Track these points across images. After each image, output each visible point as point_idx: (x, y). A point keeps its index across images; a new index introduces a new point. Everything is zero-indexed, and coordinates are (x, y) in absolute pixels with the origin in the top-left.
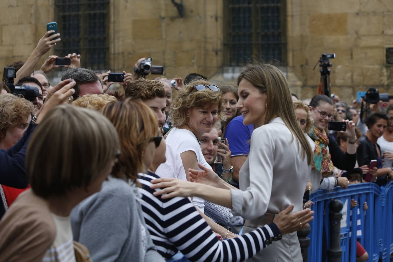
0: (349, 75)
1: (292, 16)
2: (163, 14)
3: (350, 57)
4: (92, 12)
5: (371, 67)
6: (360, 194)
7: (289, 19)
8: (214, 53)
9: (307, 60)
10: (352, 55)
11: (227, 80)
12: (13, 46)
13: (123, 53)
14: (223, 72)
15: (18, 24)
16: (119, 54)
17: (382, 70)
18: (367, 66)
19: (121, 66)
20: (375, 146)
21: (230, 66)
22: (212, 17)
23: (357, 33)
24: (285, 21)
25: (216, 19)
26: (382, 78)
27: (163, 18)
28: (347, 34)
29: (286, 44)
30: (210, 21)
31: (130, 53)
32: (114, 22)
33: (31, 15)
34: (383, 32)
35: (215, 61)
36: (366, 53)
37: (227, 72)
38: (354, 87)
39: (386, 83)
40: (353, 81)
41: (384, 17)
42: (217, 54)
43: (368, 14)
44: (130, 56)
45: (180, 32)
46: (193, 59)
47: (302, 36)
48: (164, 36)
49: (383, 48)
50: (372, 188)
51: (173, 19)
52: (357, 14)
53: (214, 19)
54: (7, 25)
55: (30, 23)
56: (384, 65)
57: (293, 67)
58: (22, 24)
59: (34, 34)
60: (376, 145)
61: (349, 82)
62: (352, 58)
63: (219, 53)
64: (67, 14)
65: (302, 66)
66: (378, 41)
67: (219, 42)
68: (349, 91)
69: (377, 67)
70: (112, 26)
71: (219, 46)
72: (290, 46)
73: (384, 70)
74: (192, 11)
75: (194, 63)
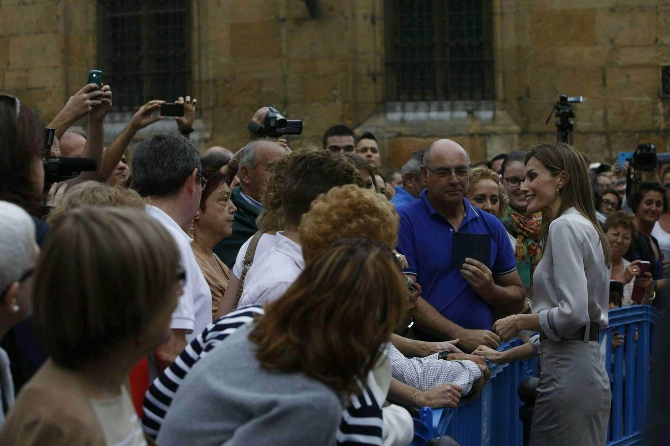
0: (600, 113)
1: (502, 14)
2: (282, 14)
3: (602, 82)
4: (162, 11)
5: (637, 99)
6: (627, 325)
7: (497, 19)
8: (369, 79)
9: (528, 89)
10: (604, 79)
11: (393, 124)
12: (27, 70)
13: (215, 80)
14: (385, 112)
15: (36, 33)
16: (208, 81)
17: (655, 103)
18: (631, 98)
19: (211, 103)
20: (649, 240)
21: (398, 100)
22: (365, 18)
23: (612, 41)
24: (491, 22)
25: (373, 22)
26: (656, 118)
27: (284, 20)
28: (595, 44)
29: (491, 63)
30: (363, 25)
31: (227, 81)
32: (200, 27)
33: (58, 17)
34: (657, 40)
35: (373, 92)
36: (628, 77)
37: (393, 110)
38: (607, 134)
39: (663, 126)
40: (606, 124)
41: (658, 14)
42: (374, 79)
43: (631, 10)
44: (227, 85)
45: (313, 44)
46: (335, 89)
47: (519, 48)
48: (284, 51)
49: (658, 66)
50: (647, 314)
51: (299, 21)
52: (613, 10)
53: (368, 22)
54: (16, 35)
55: (56, 32)
56: (659, 96)
57: (505, 100)
58: (41, 33)
59: (63, 51)
60: (650, 238)
61: (600, 126)
62: (604, 84)
63: (379, 79)
64: (119, 15)
65: (519, 99)
66: (648, 56)
67: (379, 61)
68: (601, 140)
69: (647, 99)
70: (195, 34)
71: (378, 67)
72: (499, 65)
73: (660, 105)
74: (331, 9)
75: (336, 97)
